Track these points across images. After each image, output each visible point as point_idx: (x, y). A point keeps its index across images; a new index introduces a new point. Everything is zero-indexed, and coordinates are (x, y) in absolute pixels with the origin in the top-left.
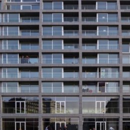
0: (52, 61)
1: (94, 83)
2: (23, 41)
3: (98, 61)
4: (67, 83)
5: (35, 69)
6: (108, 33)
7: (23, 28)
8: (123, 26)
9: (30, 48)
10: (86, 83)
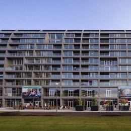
0: (67, 69)
1: (86, 81)
2: (54, 59)
3: (89, 70)
4: (74, 81)
5: (59, 73)
6: (93, 55)
7: (54, 52)
8: (101, 51)
9: (57, 63)
10: (82, 81)
